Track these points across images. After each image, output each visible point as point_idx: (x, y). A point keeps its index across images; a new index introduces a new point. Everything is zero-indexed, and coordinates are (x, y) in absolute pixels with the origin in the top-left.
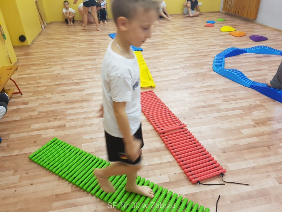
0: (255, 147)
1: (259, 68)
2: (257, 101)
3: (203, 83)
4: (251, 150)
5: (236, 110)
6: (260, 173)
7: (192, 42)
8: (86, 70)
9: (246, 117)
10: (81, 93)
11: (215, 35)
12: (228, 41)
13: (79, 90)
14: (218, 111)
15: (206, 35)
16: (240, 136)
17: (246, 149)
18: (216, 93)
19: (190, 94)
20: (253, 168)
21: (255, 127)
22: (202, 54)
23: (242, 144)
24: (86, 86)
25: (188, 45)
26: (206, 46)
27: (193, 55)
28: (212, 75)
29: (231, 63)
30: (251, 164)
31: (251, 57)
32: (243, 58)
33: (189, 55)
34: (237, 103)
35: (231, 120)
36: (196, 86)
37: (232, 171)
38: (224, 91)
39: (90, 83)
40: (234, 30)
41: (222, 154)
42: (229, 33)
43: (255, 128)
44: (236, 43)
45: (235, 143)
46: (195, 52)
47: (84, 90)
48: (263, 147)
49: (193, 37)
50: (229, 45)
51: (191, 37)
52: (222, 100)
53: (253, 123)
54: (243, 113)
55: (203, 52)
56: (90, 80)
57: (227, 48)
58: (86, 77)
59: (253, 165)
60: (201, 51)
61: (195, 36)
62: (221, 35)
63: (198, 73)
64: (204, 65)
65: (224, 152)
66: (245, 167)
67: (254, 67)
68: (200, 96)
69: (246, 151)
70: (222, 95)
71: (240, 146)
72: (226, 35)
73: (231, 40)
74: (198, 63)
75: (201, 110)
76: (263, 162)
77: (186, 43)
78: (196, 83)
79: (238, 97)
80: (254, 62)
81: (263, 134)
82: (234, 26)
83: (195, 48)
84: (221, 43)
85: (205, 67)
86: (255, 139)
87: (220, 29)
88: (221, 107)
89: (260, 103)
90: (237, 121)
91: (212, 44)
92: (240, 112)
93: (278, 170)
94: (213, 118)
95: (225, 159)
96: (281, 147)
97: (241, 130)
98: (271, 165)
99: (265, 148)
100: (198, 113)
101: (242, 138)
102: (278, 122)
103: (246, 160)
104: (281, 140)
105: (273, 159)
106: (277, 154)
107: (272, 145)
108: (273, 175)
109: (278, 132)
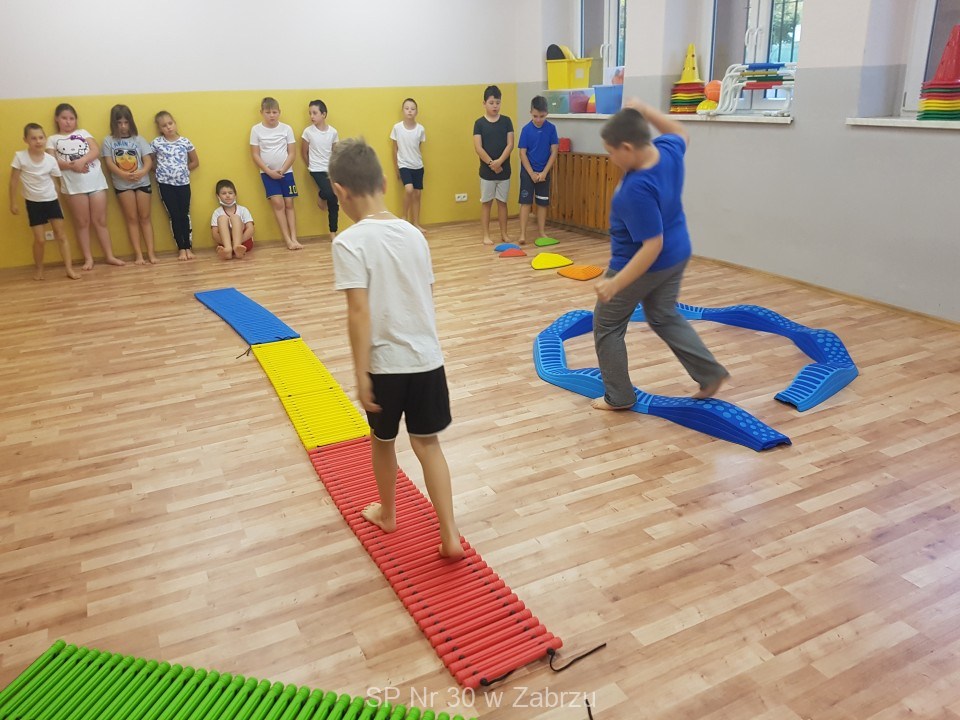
0: (693, 570)
1: (654, 359)
2: (669, 446)
3: (518, 414)
4: (684, 580)
5: (622, 475)
6: (722, 637)
7: (459, 305)
8: (124, 420)
9: (649, 493)
10: (120, 498)
11: (519, 281)
12: (559, 293)
13: (111, 488)
14: (575, 485)
15: (495, 283)
16: (647, 545)
17: (671, 580)
18: (557, 437)
19: (488, 447)
20: (701, 628)
21: (680, 515)
22: (497, 335)
23: (659, 567)
24: (134, 471)
25: (450, 311)
26: (503, 313)
27: (473, 339)
28: (536, 388)
29: (579, 352)
30: (693, 617)
33: (460, 341)
34: (619, 456)
35: (613, 505)
36: (499, 423)
37: (647, 647)
38: (576, 428)
39: (148, 459)
40: (569, 262)
41: (610, 605)
42: (555, 271)
43: (681, 519)
44: (581, 299)
45: (640, 568)
46: (475, 329)
47: (129, 487)
48: (714, 565)
49: (459, 290)
50: (563, 306)
51: (454, 290)
52: (580, 454)
53: (672, 505)
54: (642, 481)
55: (497, 329)
56: (146, 449)
57: (562, 313)
58: (131, 442)
59: (697, 620)
60: (493, 325)
61: (466, 287)
62: (535, 280)
63: (498, 388)
64: (510, 365)
65: (616, 599)
66: (678, 628)
68: (517, 450)
69: (673, 584)
70: (574, 440)
71: (654, 573)
72: (549, 278)
73: (565, 291)
74: (490, 361)
75: (529, 488)
76: (721, 605)
77: (443, 307)
78: (498, 415)
79: (619, 440)
80: (638, 342)
81: (705, 532)
82: (567, 253)
83: (473, 320)
84: (541, 302)
85: (511, 369)
86: (688, 549)
87: (530, 263)
88: (581, 473)
89: (678, 449)
90: (631, 505)
91: (519, 306)
92: (633, 479)
93: (763, 620)
94: (565, 508)
95: (622, 619)
96: (757, 558)
97: (647, 530)
98: (744, 610)
99: (720, 567)
100: (520, 501)
101: (654, 551)
102: (737, 494)
103: (678, 609)
104: (754, 539)
105: (746, 594)
106: (751, 577)
107: (735, 557)
108: (755, 635)
109: (743, 521)
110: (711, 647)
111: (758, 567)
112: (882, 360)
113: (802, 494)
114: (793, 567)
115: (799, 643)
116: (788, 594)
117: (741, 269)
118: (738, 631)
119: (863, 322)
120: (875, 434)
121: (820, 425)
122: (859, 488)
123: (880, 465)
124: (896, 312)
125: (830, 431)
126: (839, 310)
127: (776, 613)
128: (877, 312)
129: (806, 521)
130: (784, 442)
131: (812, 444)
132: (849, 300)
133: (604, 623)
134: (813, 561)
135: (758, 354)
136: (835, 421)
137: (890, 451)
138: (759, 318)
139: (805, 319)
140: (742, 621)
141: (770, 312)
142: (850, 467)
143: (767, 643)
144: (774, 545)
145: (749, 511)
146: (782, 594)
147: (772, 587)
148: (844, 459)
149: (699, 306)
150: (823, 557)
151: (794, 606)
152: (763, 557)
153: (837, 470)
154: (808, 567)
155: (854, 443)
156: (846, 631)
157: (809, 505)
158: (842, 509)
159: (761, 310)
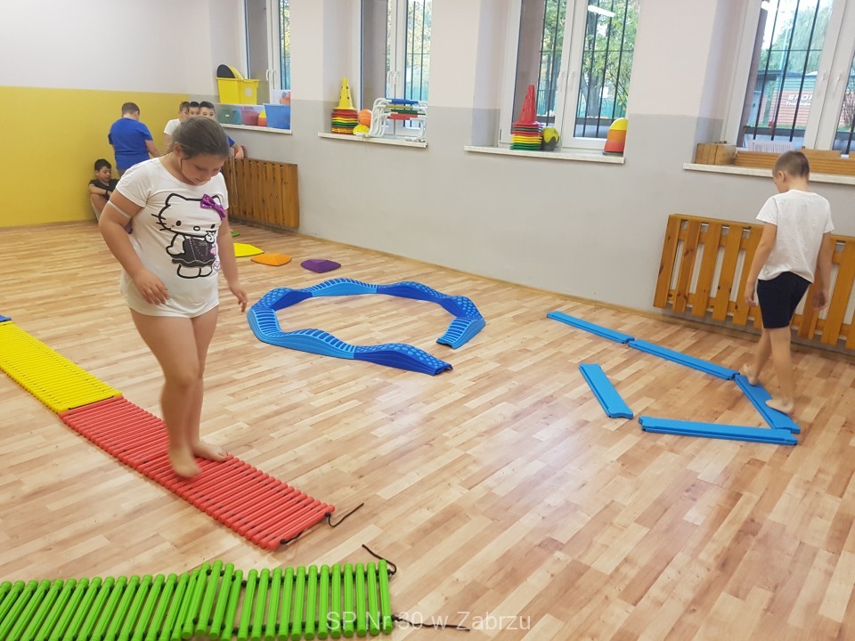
1: (351, 322)
2: (375, 379)
3: (251, 369)
4: (404, 458)
5: (347, 401)
6: (435, 486)
9: (370, 410)
14: (313, 412)
16: (374, 441)
19: (233, 395)
20: (421, 483)
21: (393, 420)
23: (384, 454)
28: (262, 349)
30: (414, 478)
31: (324, 304)
32: (310, 308)
34: (341, 390)
35: (345, 421)
37: (389, 500)
38: (303, 374)
40: (260, 251)
41: (358, 481)
43: (395, 422)
44: (283, 279)
45: (373, 456)
48: (421, 446)
52: (310, 392)
53: (386, 415)
54: (361, 403)
59: (418, 479)
63: (226, 351)
64: (232, 333)
65: (361, 477)
66: (407, 486)
67: (340, 322)
68: (258, 394)
69: (398, 461)
70: (304, 383)
71: (383, 457)
73: (264, 274)
75: (276, 419)
76: (431, 468)
78: (233, 371)
79: (338, 379)
80: (334, 311)
81: (411, 428)
85: (234, 336)
86: (403, 439)
88: (316, 404)
89: (382, 381)
90: (358, 419)
92: (354, 403)
93: (458, 472)
94: (310, 428)
95: (368, 487)
96: (447, 438)
97: (372, 433)
98: (444, 469)
99: (425, 446)
100: (273, 428)
101: (380, 444)
102: (427, 403)
103: (404, 475)
104: (442, 427)
105: (444, 460)
106: (446, 450)
107: (433, 439)
108: (455, 481)
109: (433, 418)
110: (429, 493)
111: (447, 443)
112: (500, 315)
113: (466, 398)
114: (470, 440)
115: (482, 481)
116: (469, 455)
117: (398, 258)
118: (444, 480)
119: (484, 291)
120: (503, 359)
121: (469, 356)
122: (500, 390)
123: (510, 377)
124: (503, 284)
125: (476, 360)
126: (468, 285)
127: (465, 467)
128: (491, 285)
129: (472, 413)
130: (447, 368)
131: (467, 368)
132: (473, 277)
133: (356, 492)
134: (480, 435)
135: (421, 315)
136: (477, 353)
137: (514, 368)
138: (417, 290)
139: (448, 291)
140: (445, 475)
141: (424, 286)
142: (491, 380)
143: (463, 484)
144: (456, 429)
145: (436, 412)
146: (466, 456)
147: (460, 453)
148: (487, 375)
149: (374, 284)
150: (485, 432)
151: (474, 462)
152: (450, 437)
153: (485, 382)
154: (478, 439)
155: (492, 366)
156: (507, 470)
157: (473, 404)
158: (492, 404)
159: (417, 284)
